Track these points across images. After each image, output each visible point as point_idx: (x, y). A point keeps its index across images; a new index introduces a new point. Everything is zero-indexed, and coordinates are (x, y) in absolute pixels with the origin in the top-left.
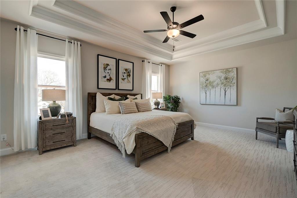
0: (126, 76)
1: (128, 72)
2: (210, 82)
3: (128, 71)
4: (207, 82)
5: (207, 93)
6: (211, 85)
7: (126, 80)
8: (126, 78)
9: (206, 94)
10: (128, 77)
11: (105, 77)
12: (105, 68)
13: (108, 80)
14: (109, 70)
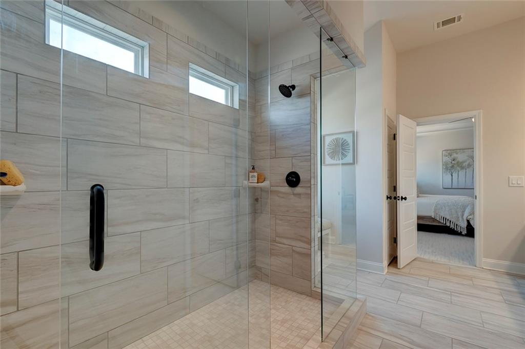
2: (458, 162)
4: (453, 162)
5: (453, 174)
6: (460, 165)
9: (452, 176)
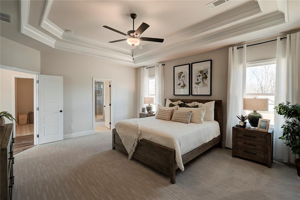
0: (201, 79)
1: (205, 74)
3: (204, 72)
7: (201, 84)
8: (201, 82)
10: (204, 80)
11: (180, 84)
12: (179, 77)
13: (182, 86)
14: (183, 77)
